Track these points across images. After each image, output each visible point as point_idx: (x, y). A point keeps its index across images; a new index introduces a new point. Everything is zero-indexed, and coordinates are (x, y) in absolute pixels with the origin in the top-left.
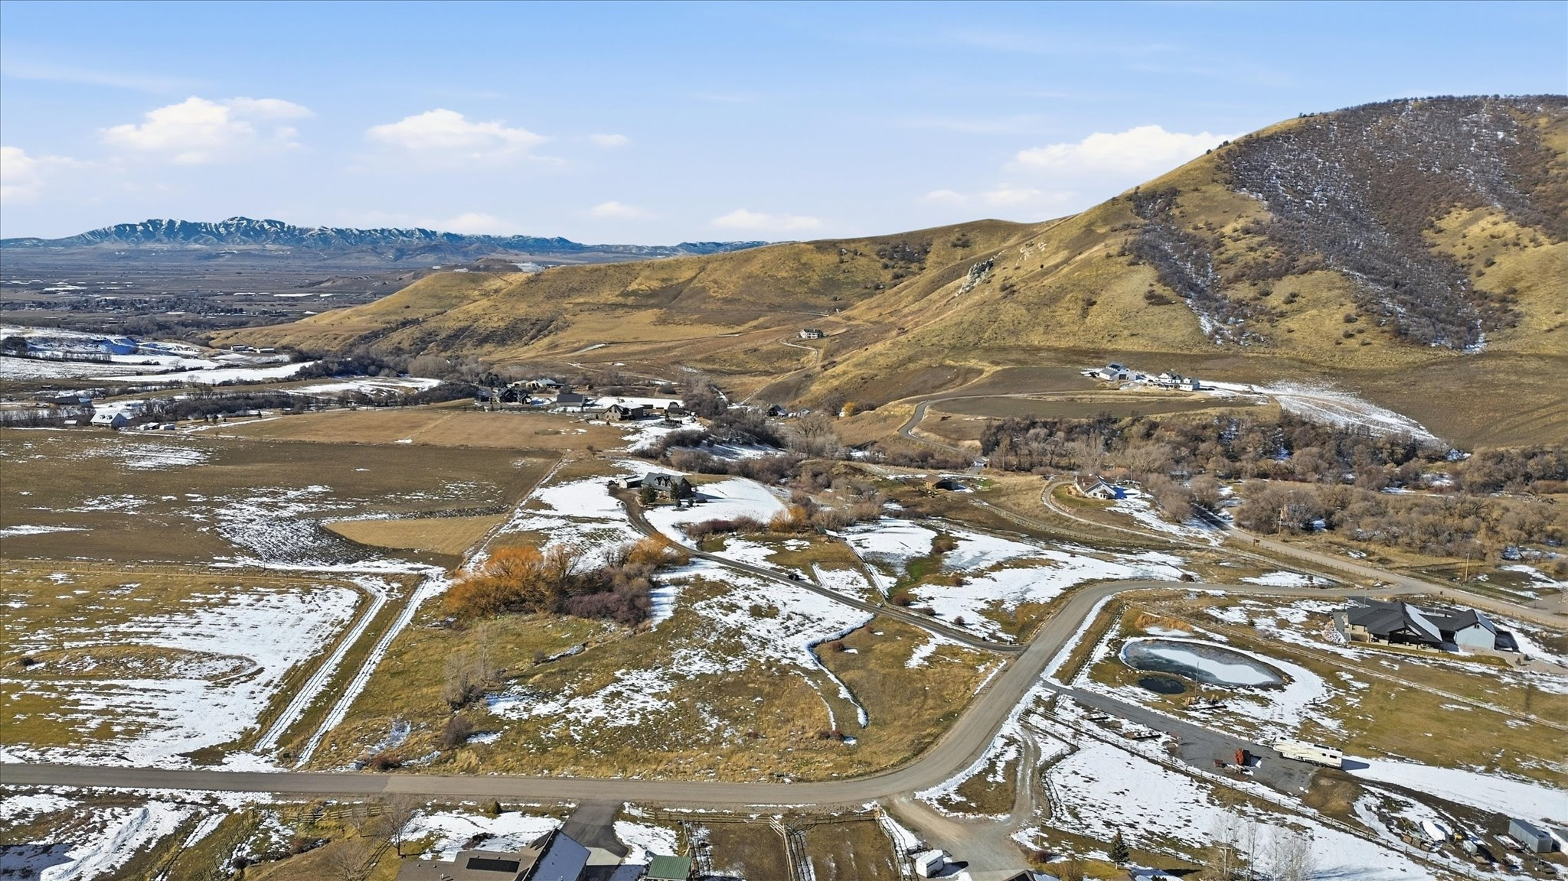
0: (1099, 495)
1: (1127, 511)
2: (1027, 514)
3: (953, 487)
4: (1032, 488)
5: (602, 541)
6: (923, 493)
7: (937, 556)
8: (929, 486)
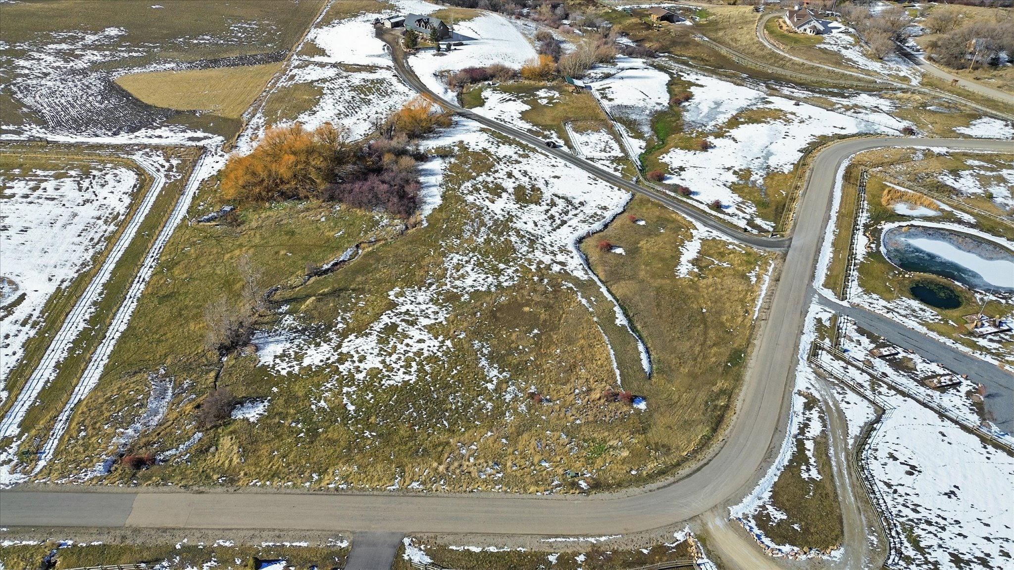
0: (808, 31)
1: (835, 48)
2: (745, 52)
3: (675, 19)
4: (746, 22)
5: (371, 97)
6: (649, 26)
7: (676, 109)
8: (654, 18)
